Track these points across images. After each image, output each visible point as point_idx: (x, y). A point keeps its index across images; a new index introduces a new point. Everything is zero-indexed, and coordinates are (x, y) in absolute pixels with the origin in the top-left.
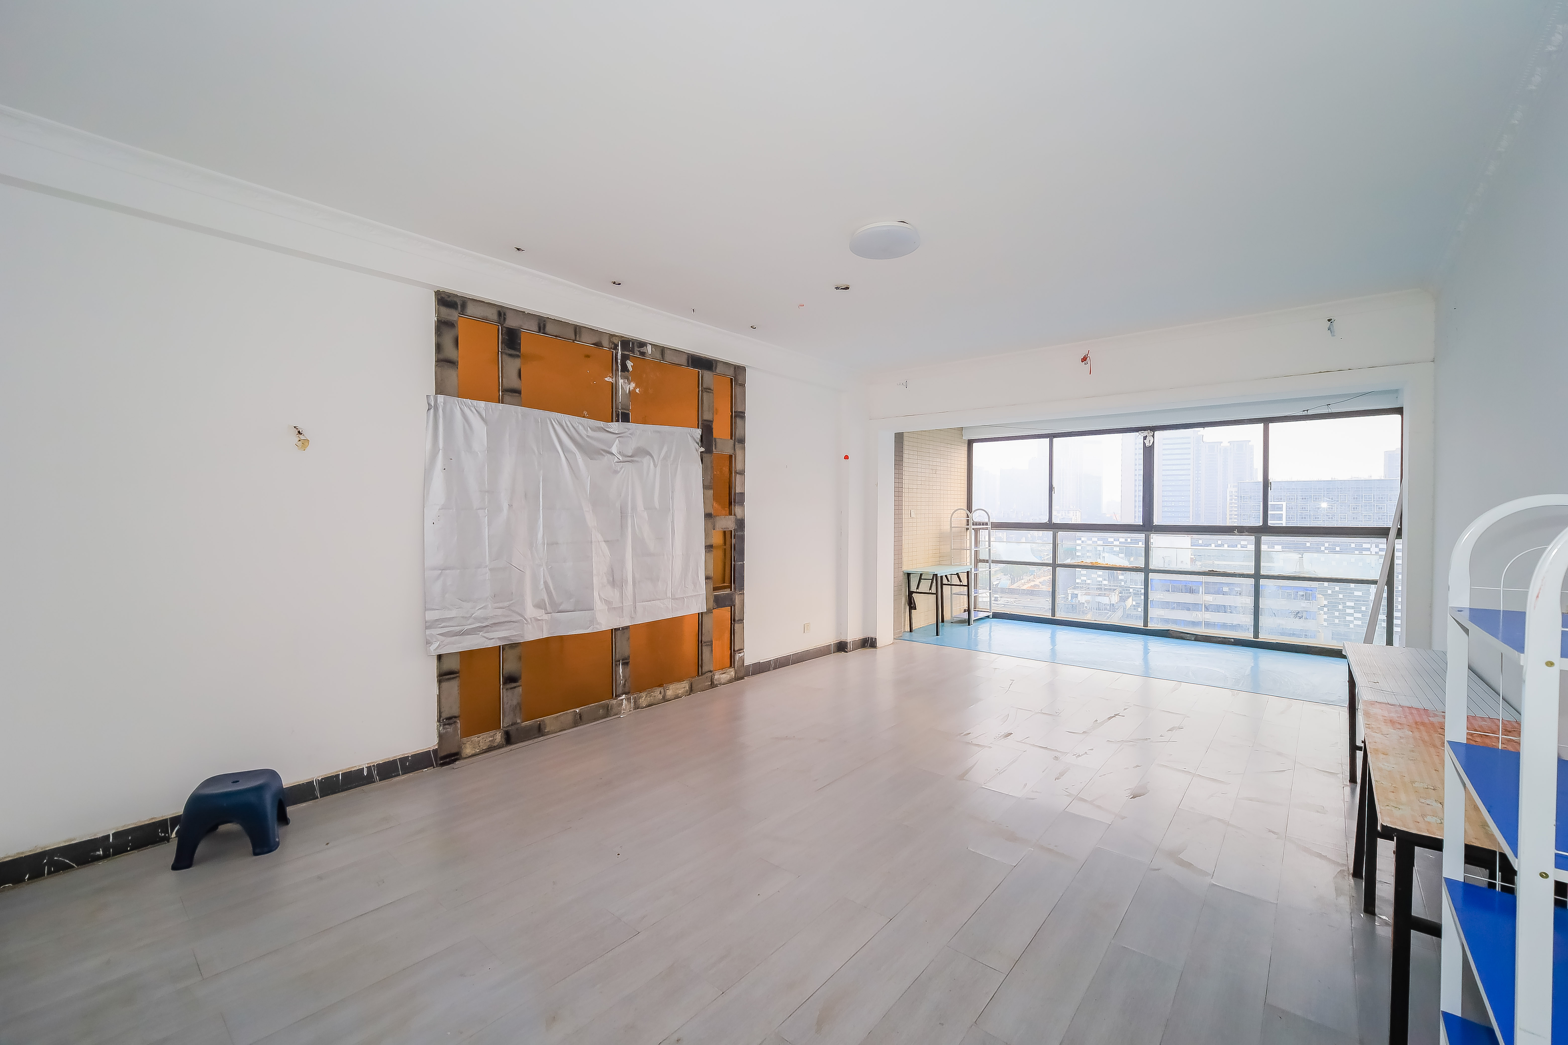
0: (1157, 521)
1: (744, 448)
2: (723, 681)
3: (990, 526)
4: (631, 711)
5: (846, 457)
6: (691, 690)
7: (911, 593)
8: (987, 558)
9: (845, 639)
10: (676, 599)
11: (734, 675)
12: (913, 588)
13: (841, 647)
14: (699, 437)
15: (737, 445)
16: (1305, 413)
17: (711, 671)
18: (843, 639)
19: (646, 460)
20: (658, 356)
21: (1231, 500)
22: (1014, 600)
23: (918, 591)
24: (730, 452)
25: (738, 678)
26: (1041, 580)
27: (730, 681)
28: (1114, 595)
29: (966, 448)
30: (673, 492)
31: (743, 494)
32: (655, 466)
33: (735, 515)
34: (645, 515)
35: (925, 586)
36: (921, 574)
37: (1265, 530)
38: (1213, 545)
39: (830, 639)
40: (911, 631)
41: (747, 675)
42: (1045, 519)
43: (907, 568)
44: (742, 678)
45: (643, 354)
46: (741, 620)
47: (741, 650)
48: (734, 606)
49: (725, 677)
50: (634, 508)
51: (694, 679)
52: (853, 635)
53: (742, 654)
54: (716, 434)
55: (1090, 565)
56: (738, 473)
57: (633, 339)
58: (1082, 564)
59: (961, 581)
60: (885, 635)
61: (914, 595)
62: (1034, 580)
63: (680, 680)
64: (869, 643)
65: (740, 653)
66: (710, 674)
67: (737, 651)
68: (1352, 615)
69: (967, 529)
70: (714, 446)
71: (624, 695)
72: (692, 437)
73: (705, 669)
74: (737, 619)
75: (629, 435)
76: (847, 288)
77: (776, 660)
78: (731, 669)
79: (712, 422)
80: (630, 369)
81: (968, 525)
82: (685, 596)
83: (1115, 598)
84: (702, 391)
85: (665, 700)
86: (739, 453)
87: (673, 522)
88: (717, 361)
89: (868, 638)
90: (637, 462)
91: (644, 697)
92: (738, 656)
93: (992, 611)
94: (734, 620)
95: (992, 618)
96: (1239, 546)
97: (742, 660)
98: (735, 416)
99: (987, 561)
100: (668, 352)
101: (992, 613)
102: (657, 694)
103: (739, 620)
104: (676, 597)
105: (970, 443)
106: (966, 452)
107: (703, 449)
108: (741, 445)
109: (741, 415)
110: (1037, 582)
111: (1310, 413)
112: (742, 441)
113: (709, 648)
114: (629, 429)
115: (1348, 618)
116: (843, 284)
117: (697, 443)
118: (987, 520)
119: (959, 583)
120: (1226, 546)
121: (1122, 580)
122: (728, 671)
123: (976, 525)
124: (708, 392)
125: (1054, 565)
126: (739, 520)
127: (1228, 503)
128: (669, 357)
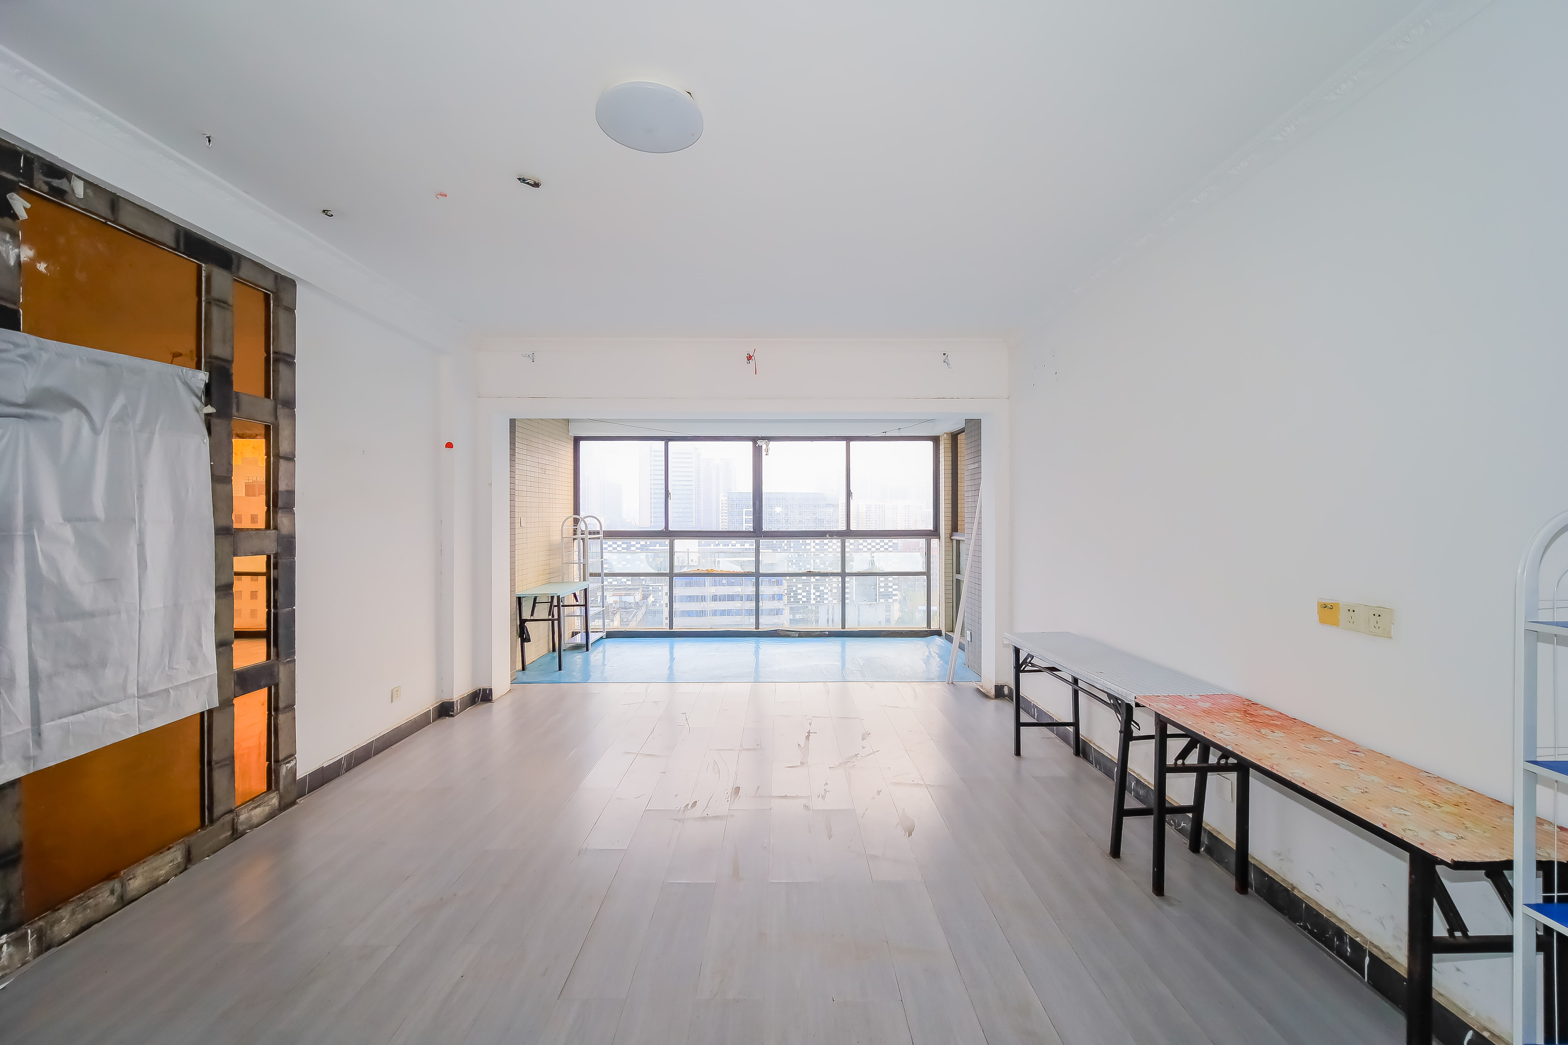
0: (766, 527)
1: (293, 416)
2: (255, 820)
3: (602, 535)
4: (28, 962)
5: (449, 445)
6: (189, 859)
7: (523, 622)
8: (600, 571)
9: (449, 698)
10: (151, 695)
11: (277, 804)
12: (526, 615)
13: (445, 710)
14: (203, 386)
15: (281, 411)
16: (884, 435)
17: (231, 811)
18: (446, 698)
19: (69, 419)
20: (103, 209)
21: (722, 507)
23: (532, 618)
24: (269, 419)
25: (283, 807)
27: (271, 816)
28: (638, 594)
29: (572, 446)
30: (141, 486)
31: (291, 493)
32: (95, 431)
33: (276, 528)
34: (67, 532)
35: (542, 611)
36: (535, 598)
37: (847, 534)
38: (712, 545)
39: (427, 703)
40: (523, 669)
41: (301, 795)
42: (661, 527)
43: (519, 592)
44: (293, 803)
45: (60, 193)
46: (291, 707)
47: (291, 756)
48: (277, 686)
49: (259, 812)
50: (33, 517)
51: (194, 838)
52: (459, 691)
53: (293, 763)
54: (238, 386)
55: (706, 572)
56: (282, 458)
57: (28, 152)
58: (698, 572)
59: (577, 601)
60: (500, 683)
61: (527, 624)
63: (160, 848)
64: (481, 697)
65: (289, 762)
66: (228, 817)
67: (284, 760)
68: (801, 594)
69: (574, 539)
70: (234, 406)
71: (5, 936)
72: (186, 384)
73: (218, 810)
74: (281, 705)
75: (19, 359)
76: (536, 185)
77: (350, 756)
78: (272, 795)
79: (230, 362)
80: (23, 215)
81: (575, 534)
82: (172, 685)
83: (638, 597)
84: (208, 303)
85: (124, 902)
86: (283, 422)
87: (141, 545)
88: (240, 257)
89: (480, 690)
90: (44, 419)
91: (67, 917)
92: (284, 770)
93: (606, 631)
94: (277, 709)
95: (606, 638)
96: (730, 545)
97: (293, 771)
98: (276, 361)
99: (599, 575)
100: (130, 208)
101: (605, 633)
102: (105, 897)
103: (286, 708)
104: (151, 691)
105: (577, 440)
106: (572, 451)
107: (210, 409)
108: (287, 410)
109: (288, 360)
111: (888, 434)
112: (290, 404)
113: (226, 771)
114: (16, 345)
115: (799, 597)
116: (532, 176)
117: (197, 396)
118: (598, 529)
119: (575, 603)
120: (721, 545)
122: (266, 798)
123: (585, 534)
124: (223, 307)
125: (671, 575)
126: (284, 537)
127: (720, 510)
128: (128, 218)
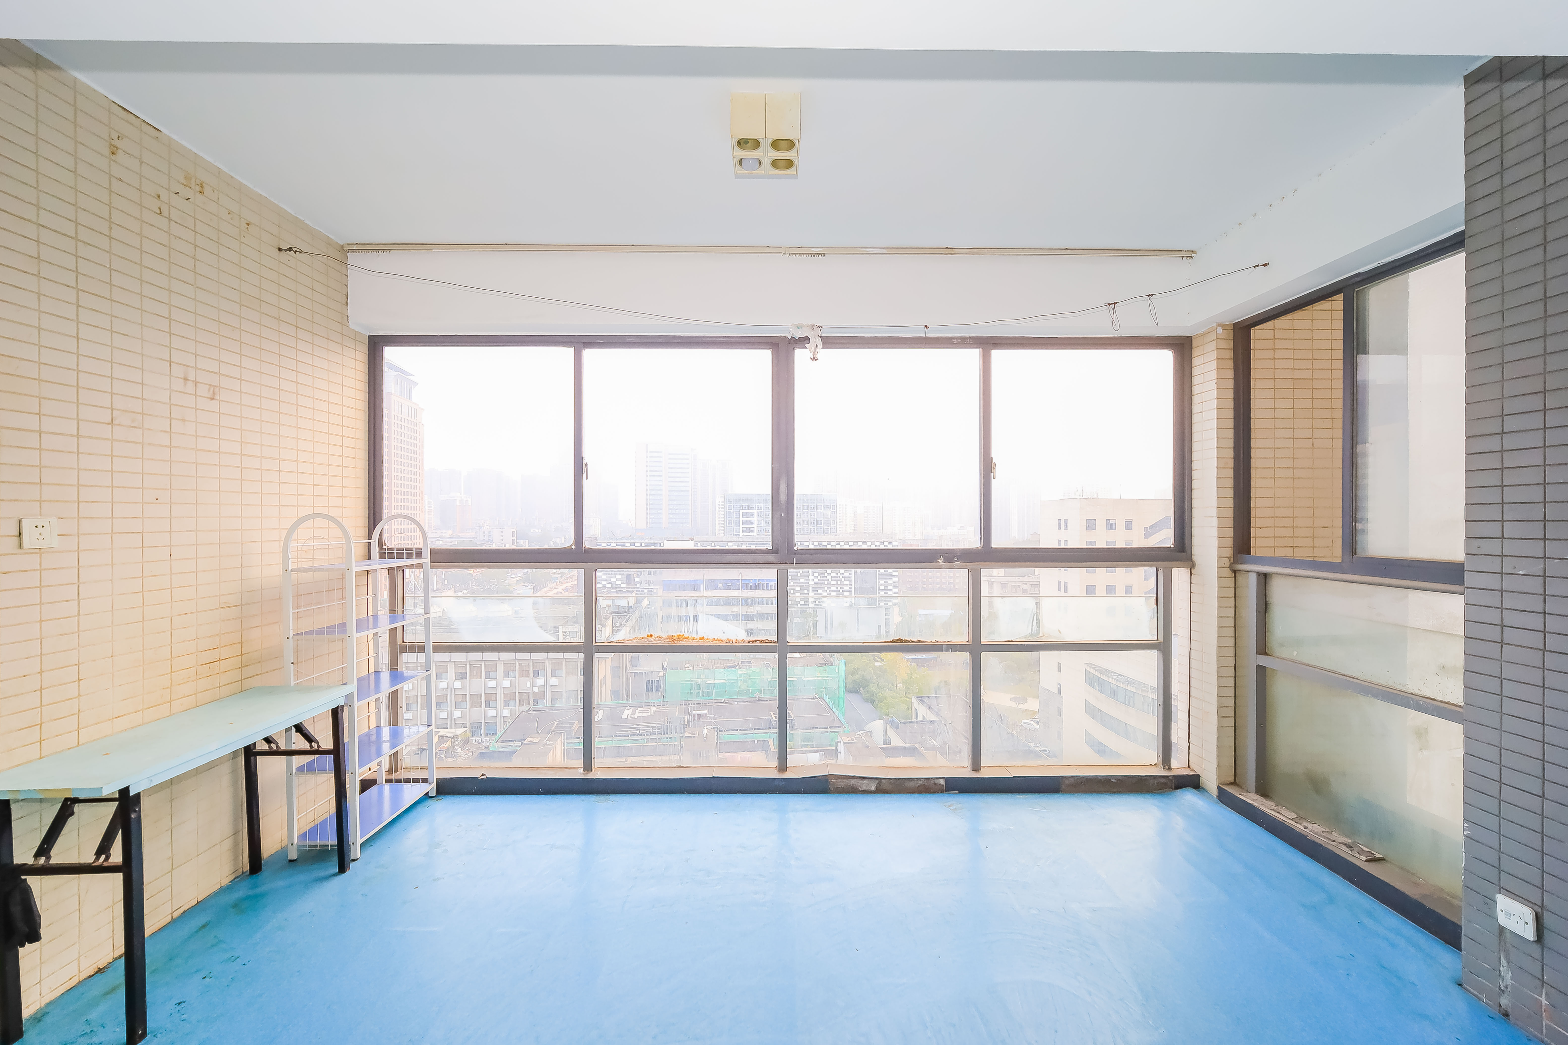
0: (800, 541)
8: (424, 641)
22: (536, 611)
26: (564, 587)
42: (567, 546)
62: (557, 587)
99: (422, 649)
101: (435, 783)
110: (560, 590)
121: (638, 582)
123: (391, 556)
125: (589, 648)
